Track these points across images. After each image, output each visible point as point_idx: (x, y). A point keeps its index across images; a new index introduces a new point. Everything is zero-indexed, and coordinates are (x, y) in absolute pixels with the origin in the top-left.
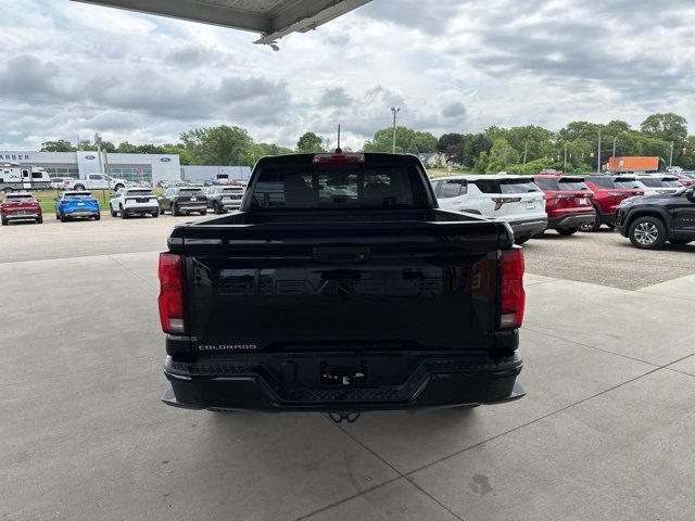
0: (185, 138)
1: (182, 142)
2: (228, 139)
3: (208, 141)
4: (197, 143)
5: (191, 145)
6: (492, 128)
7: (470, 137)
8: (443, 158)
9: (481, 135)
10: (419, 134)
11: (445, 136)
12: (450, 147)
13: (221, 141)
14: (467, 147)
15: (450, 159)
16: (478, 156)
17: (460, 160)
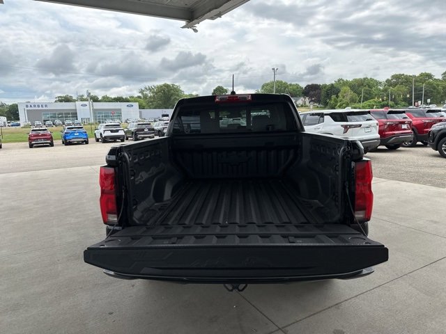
0: (142, 92)
1: (140, 95)
2: (169, 91)
3: (156, 93)
4: (149, 95)
5: (145, 97)
6: (339, 80)
7: (325, 86)
8: (307, 100)
9: (332, 85)
10: (291, 85)
11: (308, 86)
12: (312, 93)
13: (164, 93)
14: (323, 93)
15: (312, 101)
16: (330, 99)
17: (318, 101)
